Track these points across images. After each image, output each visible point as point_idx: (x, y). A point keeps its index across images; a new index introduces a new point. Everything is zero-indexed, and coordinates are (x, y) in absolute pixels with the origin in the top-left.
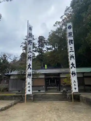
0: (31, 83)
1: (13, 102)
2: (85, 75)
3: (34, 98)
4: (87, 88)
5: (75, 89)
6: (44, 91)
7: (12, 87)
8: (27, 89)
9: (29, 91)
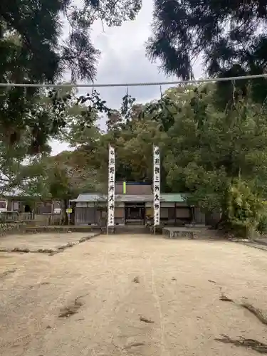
0: (113, 214)
1: (93, 234)
2: (178, 205)
3: (115, 231)
4: (178, 221)
5: (157, 222)
6: (123, 225)
7: (80, 218)
8: (109, 220)
9: (111, 223)
